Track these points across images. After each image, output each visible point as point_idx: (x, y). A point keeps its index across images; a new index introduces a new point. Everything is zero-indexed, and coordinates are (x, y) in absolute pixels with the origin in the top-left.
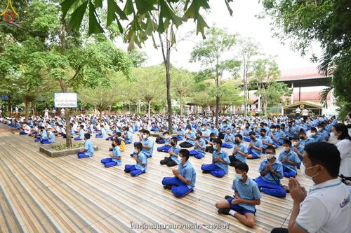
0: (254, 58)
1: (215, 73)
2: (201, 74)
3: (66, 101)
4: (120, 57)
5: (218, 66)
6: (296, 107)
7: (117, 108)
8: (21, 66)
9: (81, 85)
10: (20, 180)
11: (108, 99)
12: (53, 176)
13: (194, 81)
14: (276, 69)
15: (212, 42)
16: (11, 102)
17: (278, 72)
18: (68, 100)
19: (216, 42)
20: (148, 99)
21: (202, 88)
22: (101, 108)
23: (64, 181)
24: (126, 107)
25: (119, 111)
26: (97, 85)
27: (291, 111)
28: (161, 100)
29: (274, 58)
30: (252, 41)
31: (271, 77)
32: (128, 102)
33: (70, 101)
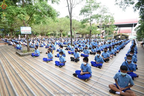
0: (105, 15)
1: (90, 20)
2: (84, 20)
3: (26, 30)
4: (51, 10)
5: (91, 17)
6: (119, 35)
7: (48, 35)
8: (3, 13)
9: (33, 24)
10: (5, 69)
11: (45, 31)
12: (21, 67)
13: (81, 23)
14: (113, 19)
15: (89, 6)
16: (5, 32)
17: (114, 21)
18: (27, 30)
19: (91, 6)
20: (61, 31)
21: (84, 27)
22: (42, 34)
23: (26, 70)
24: (52, 35)
25: (49, 36)
26: (40, 23)
27: (116, 37)
28: (66, 32)
29: (113, 15)
30: (105, 7)
31: (111, 23)
32: (53, 32)
33: (28, 31)
